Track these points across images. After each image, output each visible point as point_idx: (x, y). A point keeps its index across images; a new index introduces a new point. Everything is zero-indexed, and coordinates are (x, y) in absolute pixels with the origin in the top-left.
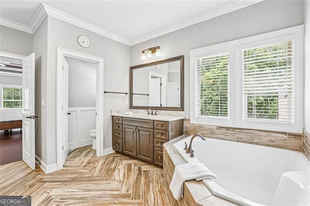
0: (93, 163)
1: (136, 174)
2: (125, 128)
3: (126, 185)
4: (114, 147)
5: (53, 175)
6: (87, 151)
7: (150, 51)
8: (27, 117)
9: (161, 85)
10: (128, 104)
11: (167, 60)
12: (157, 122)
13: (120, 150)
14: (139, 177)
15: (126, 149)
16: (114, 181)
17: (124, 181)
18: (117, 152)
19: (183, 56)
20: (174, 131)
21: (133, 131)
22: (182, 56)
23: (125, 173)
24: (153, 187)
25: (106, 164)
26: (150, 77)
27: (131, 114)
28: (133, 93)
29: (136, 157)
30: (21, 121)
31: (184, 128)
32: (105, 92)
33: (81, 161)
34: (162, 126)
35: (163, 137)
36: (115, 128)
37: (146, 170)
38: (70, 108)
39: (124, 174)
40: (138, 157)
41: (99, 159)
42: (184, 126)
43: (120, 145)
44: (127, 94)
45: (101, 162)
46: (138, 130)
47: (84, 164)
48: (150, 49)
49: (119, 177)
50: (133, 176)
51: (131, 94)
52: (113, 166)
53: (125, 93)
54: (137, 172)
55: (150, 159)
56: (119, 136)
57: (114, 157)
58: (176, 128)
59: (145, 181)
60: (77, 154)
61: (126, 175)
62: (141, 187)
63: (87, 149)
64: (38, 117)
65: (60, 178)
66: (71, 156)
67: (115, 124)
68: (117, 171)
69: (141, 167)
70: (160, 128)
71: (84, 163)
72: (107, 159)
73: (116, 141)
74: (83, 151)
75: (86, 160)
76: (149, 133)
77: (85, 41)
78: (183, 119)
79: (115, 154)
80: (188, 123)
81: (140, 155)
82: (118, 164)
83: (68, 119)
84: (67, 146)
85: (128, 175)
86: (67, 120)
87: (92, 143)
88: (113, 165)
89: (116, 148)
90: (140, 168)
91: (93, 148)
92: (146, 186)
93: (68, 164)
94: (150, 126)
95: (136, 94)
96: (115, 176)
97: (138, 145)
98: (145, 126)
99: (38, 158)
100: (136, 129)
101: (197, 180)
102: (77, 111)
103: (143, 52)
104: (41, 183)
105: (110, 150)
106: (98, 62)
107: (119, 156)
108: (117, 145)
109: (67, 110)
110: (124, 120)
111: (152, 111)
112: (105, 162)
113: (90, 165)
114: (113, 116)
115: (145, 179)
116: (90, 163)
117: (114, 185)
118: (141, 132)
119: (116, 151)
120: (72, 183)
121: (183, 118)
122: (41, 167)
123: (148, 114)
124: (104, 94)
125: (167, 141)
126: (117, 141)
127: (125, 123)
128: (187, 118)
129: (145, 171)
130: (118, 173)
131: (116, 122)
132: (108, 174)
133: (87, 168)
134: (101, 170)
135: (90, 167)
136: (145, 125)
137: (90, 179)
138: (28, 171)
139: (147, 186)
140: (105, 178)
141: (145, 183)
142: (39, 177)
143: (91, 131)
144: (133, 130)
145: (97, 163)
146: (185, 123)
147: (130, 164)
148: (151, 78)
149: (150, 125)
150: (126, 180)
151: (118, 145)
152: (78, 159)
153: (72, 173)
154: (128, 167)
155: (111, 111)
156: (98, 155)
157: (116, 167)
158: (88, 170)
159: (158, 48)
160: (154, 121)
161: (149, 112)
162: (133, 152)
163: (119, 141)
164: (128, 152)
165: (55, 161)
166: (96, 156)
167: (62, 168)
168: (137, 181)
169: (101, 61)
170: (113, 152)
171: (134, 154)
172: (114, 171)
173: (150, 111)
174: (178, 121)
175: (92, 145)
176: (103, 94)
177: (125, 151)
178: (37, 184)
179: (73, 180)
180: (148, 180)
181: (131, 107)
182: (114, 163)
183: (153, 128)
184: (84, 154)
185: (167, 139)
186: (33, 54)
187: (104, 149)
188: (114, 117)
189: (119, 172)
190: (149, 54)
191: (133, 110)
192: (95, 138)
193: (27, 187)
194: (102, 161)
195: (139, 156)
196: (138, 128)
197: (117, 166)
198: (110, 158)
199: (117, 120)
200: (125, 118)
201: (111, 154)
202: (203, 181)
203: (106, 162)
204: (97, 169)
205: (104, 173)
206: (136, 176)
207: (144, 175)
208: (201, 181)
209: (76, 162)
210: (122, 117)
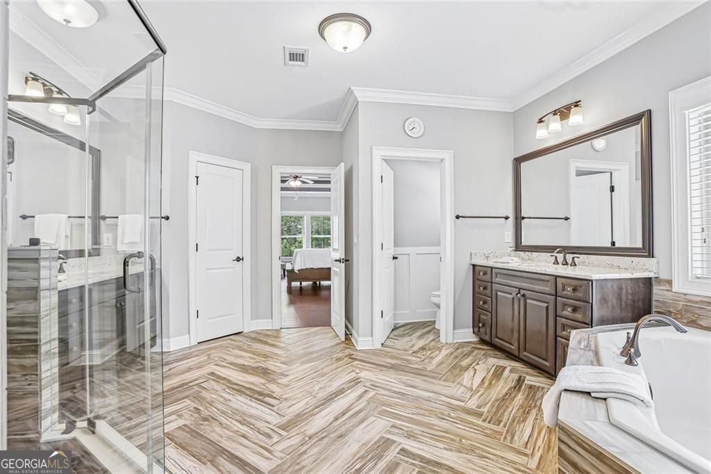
0: (430, 350)
1: (508, 387)
2: (497, 291)
3: (479, 397)
4: (476, 330)
5: (367, 353)
6: (425, 331)
7: (558, 117)
8: (336, 261)
9: (612, 189)
10: (510, 241)
11: (608, 127)
12: (563, 280)
13: (487, 338)
14: (512, 392)
15: (498, 336)
16: (459, 386)
17: (479, 391)
18: (483, 341)
19: (650, 112)
20: (610, 304)
21: (513, 298)
22: (645, 112)
23: (485, 379)
24: (537, 416)
25: (453, 356)
26: (573, 173)
27: (516, 262)
28: (523, 214)
29: (517, 354)
30: (330, 269)
31: (654, 304)
32: (458, 217)
33: (410, 344)
34: (574, 290)
35: (579, 316)
36: (477, 290)
37: (535, 386)
38: (398, 248)
39: (483, 379)
40: (521, 356)
41: (443, 346)
42: (654, 298)
43: (486, 325)
44: (507, 218)
45: (444, 352)
46: (524, 295)
47: (415, 349)
48: (555, 111)
49: (470, 382)
50: (500, 387)
51: (519, 218)
52: (465, 363)
53: (504, 216)
54: (511, 384)
55: (547, 364)
56: (486, 306)
57: (473, 347)
58: (619, 298)
59: (524, 402)
60: (408, 331)
61: (487, 383)
62: (510, 409)
63: (428, 327)
64: (348, 261)
65: (374, 359)
66: (396, 332)
67: (477, 281)
68: (471, 371)
69: (525, 378)
70: (569, 293)
71: (415, 347)
72: (457, 349)
73: (479, 317)
74: (418, 329)
75: (421, 343)
76: (547, 305)
77: (417, 126)
78: (650, 278)
79: (477, 344)
80: (667, 290)
81: (525, 351)
82: (477, 361)
83: (393, 266)
84: (391, 314)
85: (490, 383)
86: (392, 269)
87: (435, 317)
88: (467, 360)
89: (479, 331)
90: (522, 378)
91: (436, 327)
92: (521, 411)
93: (389, 343)
94: (547, 289)
95: (530, 218)
96: (463, 379)
97: (522, 329)
98: (537, 287)
99: (349, 326)
100: (517, 294)
101: (593, 395)
102: (409, 254)
103: (541, 121)
104: (350, 360)
105: (468, 335)
106: (442, 160)
107: (484, 349)
108: (481, 325)
109: (391, 251)
110: (496, 274)
111: (565, 257)
112: (452, 353)
113: (425, 353)
114: (474, 266)
115: (526, 399)
116: (425, 349)
117: (459, 391)
118: (528, 301)
119: (481, 339)
120: (391, 370)
121: (651, 275)
122: (352, 339)
123: (554, 264)
124: (455, 221)
125: (587, 326)
126: (482, 316)
127: (498, 280)
128: (663, 276)
129: (531, 387)
130: (472, 375)
131: (480, 277)
132: (452, 373)
133: (418, 355)
134: (442, 363)
135: (423, 355)
136: (538, 285)
137: (418, 373)
138: (337, 341)
139: (524, 412)
140: (444, 377)
141: (522, 406)
142: (348, 351)
143: (433, 293)
144: (511, 296)
145: (438, 352)
146: (656, 290)
147: (502, 366)
148: (577, 176)
149: (548, 287)
150: (482, 391)
151: (484, 325)
152: (407, 339)
153: (392, 357)
154: (496, 371)
155: (471, 254)
156: (443, 339)
157: (471, 365)
158: (419, 359)
159: (577, 106)
160: (556, 277)
161: (556, 257)
162: (511, 344)
163: (485, 318)
164: (501, 342)
165: (370, 334)
166: (439, 341)
167: (379, 347)
168: (507, 398)
169: (447, 156)
170: (474, 339)
171: (513, 347)
172: (465, 371)
173: (560, 257)
174: (629, 282)
175: (435, 321)
176: (453, 221)
177: (497, 339)
178: (346, 359)
179: (393, 367)
180: (531, 402)
181: (519, 247)
182: (470, 358)
183: (553, 292)
184: (418, 333)
185: (588, 321)
186: (343, 164)
187: (454, 329)
188: (477, 268)
189: (474, 374)
190: (555, 125)
191: (522, 253)
192: (438, 306)
193: (335, 359)
194: (448, 351)
195: (525, 353)
196: (522, 292)
197: (474, 365)
198: (465, 349)
199: (481, 273)
200: (497, 270)
201: (470, 342)
202: (608, 400)
203: (455, 354)
204: (435, 361)
205: (444, 369)
206: (506, 390)
207: (526, 393)
208: (605, 399)
209: (403, 343)
210: (492, 268)
